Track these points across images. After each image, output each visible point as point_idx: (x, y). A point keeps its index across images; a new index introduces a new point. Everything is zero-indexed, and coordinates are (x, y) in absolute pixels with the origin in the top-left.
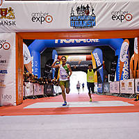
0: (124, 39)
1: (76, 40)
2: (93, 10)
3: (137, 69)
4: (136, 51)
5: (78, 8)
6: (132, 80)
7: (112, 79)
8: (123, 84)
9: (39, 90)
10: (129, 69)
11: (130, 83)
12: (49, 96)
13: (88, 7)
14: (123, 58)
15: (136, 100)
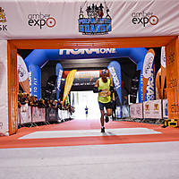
0: (148, 49)
1: (87, 50)
2: (108, 11)
3: (165, 87)
4: (163, 64)
5: (89, 8)
6: (158, 101)
7: (133, 101)
8: (147, 106)
9: (40, 116)
10: (154, 87)
11: (156, 105)
12: (52, 123)
13: (101, 6)
14: (147, 73)
15: (164, 127)
